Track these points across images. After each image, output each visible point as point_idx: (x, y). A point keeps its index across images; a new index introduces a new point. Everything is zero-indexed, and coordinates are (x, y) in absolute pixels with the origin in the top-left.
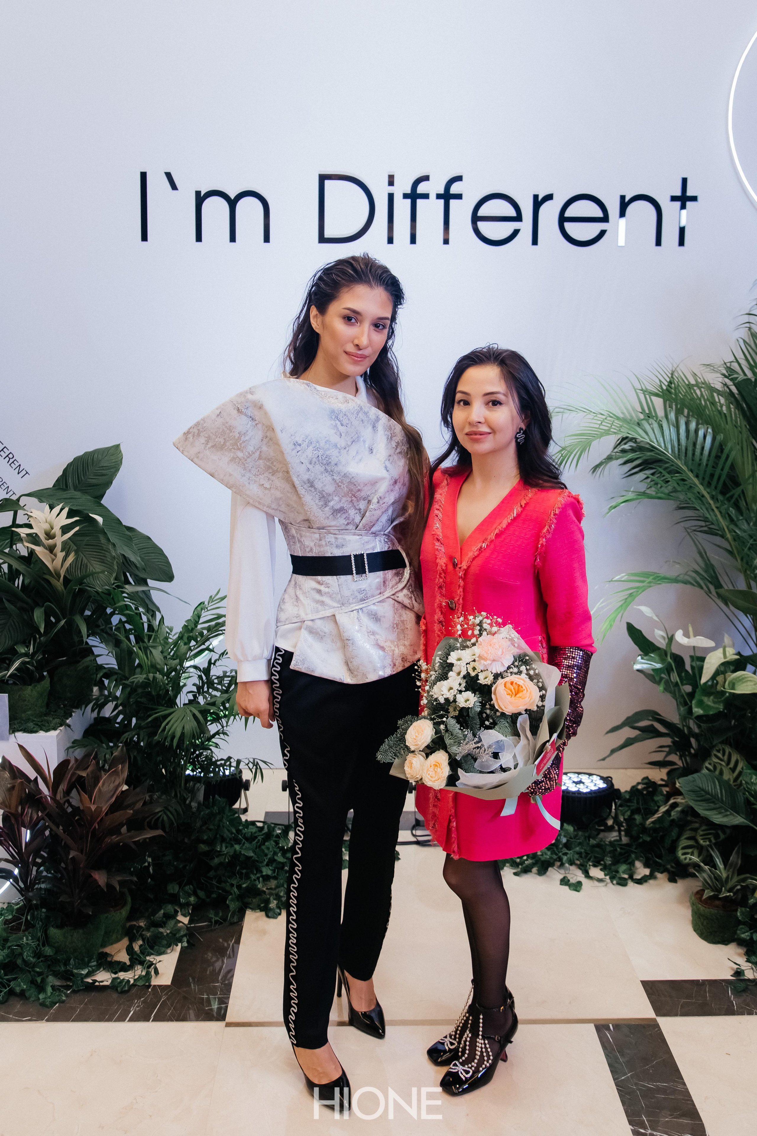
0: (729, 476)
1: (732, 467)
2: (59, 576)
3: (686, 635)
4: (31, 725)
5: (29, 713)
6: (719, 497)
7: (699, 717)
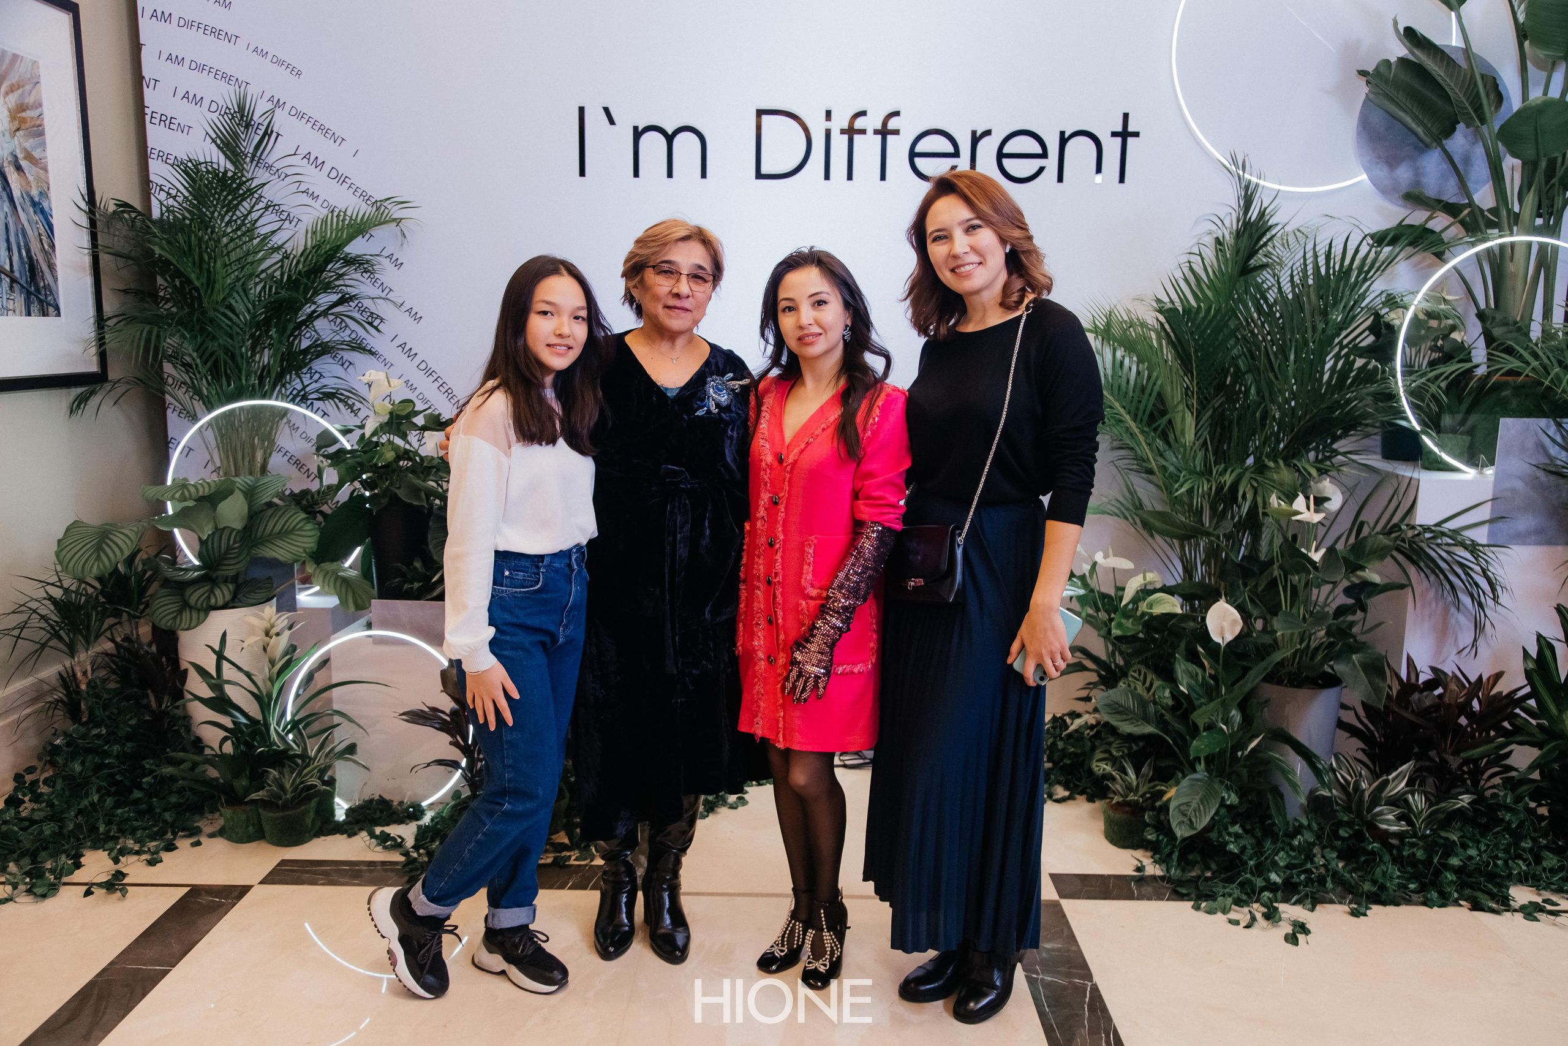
0: (1155, 406)
1: (1160, 396)
3: (1106, 557)
6: (1146, 429)
7: (1118, 638)
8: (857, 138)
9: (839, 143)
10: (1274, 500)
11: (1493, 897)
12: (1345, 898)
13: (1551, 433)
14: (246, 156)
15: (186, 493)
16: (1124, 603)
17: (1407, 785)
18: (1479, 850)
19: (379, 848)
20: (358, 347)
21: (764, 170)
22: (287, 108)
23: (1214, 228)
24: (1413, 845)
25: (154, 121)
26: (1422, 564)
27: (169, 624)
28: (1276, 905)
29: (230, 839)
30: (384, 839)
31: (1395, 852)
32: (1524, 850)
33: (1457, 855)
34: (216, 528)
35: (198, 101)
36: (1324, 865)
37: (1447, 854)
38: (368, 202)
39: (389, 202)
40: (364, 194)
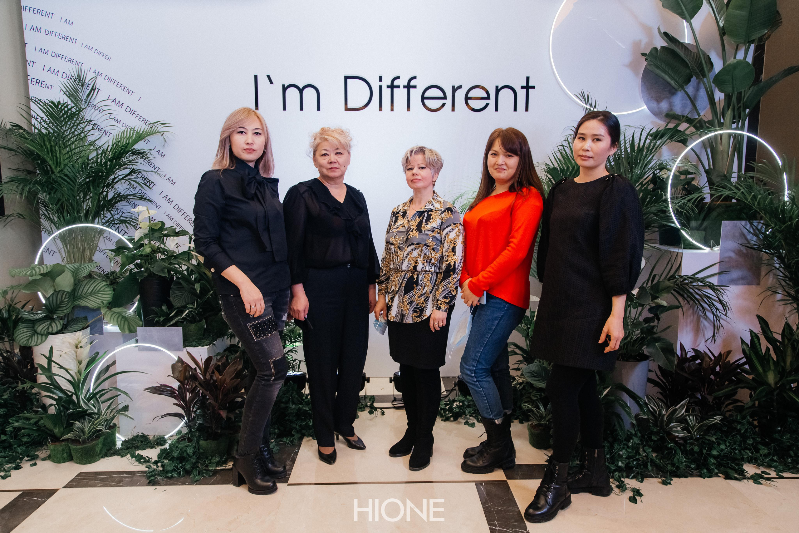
4: (194, 343)
5: (194, 338)
8: (395, 90)
9: (386, 93)
11: (736, 471)
12: (658, 474)
13: (748, 228)
14: (82, 101)
15: (34, 272)
17: (686, 411)
18: (726, 445)
19: (137, 463)
20: (142, 197)
21: (349, 106)
22: (104, 76)
24: (692, 444)
25: (33, 83)
26: (685, 296)
27: (25, 342)
28: (623, 479)
29: (54, 461)
30: (139, 459)
31: (682, 447)
32: (749, 444)
33: (715, 449)
34: (55, 291)
35: (56, 73)
36: (645, 456)
37: (710, 449)
38: (147, 124)
39: (157, 124)
40: (144, 120)
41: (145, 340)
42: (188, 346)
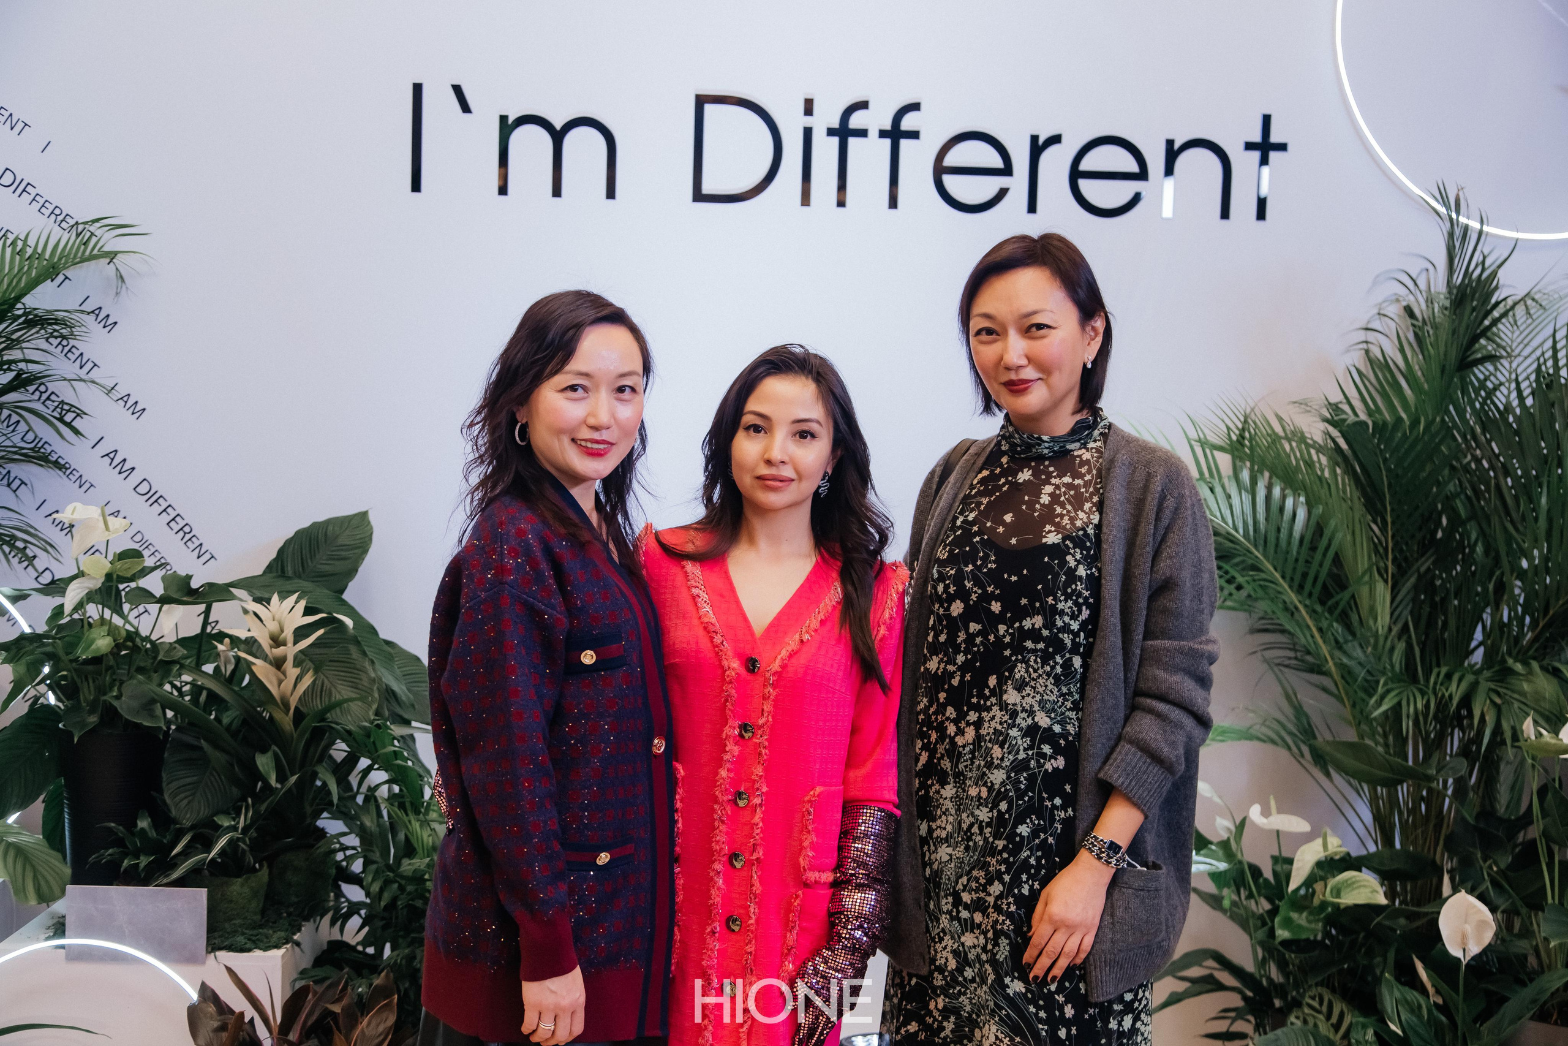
0: (1330, 574)
1: (1337, 560)
2: (286, 705)
3: (1266, 813)
4: (240, 940)
5: (237, 922)
6: (1319, 608)
7: (1285, 943)
8: (852, 142)
9: (826, 149)
10: (1528, 727)
16: (1292, 887)
20: (40, 457)
21: (707, 188)
23: (1403, 291)
38: (64, 225)
39: (97, 225)
40: (57, 211)
41: (87, 929)
42: (220, 949)
